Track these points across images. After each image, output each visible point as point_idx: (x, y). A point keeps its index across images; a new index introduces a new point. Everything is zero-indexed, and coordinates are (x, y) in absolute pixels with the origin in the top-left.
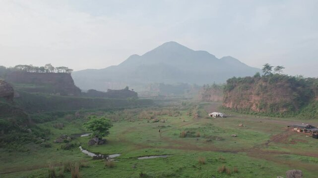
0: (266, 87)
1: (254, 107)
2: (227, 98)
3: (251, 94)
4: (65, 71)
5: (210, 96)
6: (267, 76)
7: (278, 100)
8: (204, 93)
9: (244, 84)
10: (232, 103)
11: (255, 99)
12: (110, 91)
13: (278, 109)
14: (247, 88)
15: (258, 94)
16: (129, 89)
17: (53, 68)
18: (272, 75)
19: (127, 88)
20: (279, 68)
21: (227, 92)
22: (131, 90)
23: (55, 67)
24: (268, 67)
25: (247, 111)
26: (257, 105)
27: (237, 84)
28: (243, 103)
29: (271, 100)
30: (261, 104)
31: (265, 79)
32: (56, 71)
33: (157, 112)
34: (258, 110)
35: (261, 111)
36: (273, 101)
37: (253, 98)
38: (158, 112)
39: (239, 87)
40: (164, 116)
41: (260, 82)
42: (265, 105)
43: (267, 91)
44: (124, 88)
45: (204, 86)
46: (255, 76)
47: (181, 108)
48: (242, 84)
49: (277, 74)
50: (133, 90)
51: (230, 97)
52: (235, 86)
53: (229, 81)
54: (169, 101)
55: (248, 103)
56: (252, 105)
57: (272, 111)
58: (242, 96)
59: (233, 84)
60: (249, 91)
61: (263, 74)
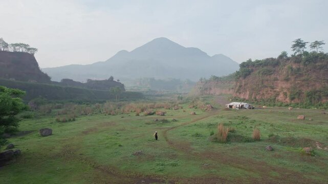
0: (299, 69)
1: (281, 97)
2: (241, 86)
3: (276, 79)
4: (24, 50)
5: (211, 89)
6: (298, 55)
7: (318, 87)
8: (202, 86)
9: (265, 68)
10: (248, 92)
11: (282, 86)
12: (90, 81)
13: (320, 98)
14: (269, 73)
15: (287, 80)
16: (114, 80)
17: (6, 45)
18: (306, 53)
19: (112, 78)
20: (317, 44)
21: (241, 79)
22: (116, 81)
23: (9, 43)
24: (299, 44)
25: (272, 102)
26: (285, 94)
27: (254, 68)
28: (265, 92)
29: (308, 87)
30: (291, 92)
31: (296, 59)
32: (11, 50)
33: (149, 104)
34: (288, 100)
35: (293, 102)
36: (310, 88)
37: (280, 85)
38: (151, 104)
39: (258, 71)
40: (158, 109)
41: (289, 64)
42: (299, 94)
43: (301, 75)
44: (108, 78)
45: (201, 79)
46: (281, 57)
47: (178, 102)
48: (263, 67)
49: (314, 52)
50: (118, 80)
51: (245, 85)
52: (252, 71)
53: (243, 65)
54: (162, 96)
55: (273, 93)
56: (278, 95)
57: (311, 102)
58: (263, 83)
59: (248, 68)
60: (273, 77)
61: (293, 53)
